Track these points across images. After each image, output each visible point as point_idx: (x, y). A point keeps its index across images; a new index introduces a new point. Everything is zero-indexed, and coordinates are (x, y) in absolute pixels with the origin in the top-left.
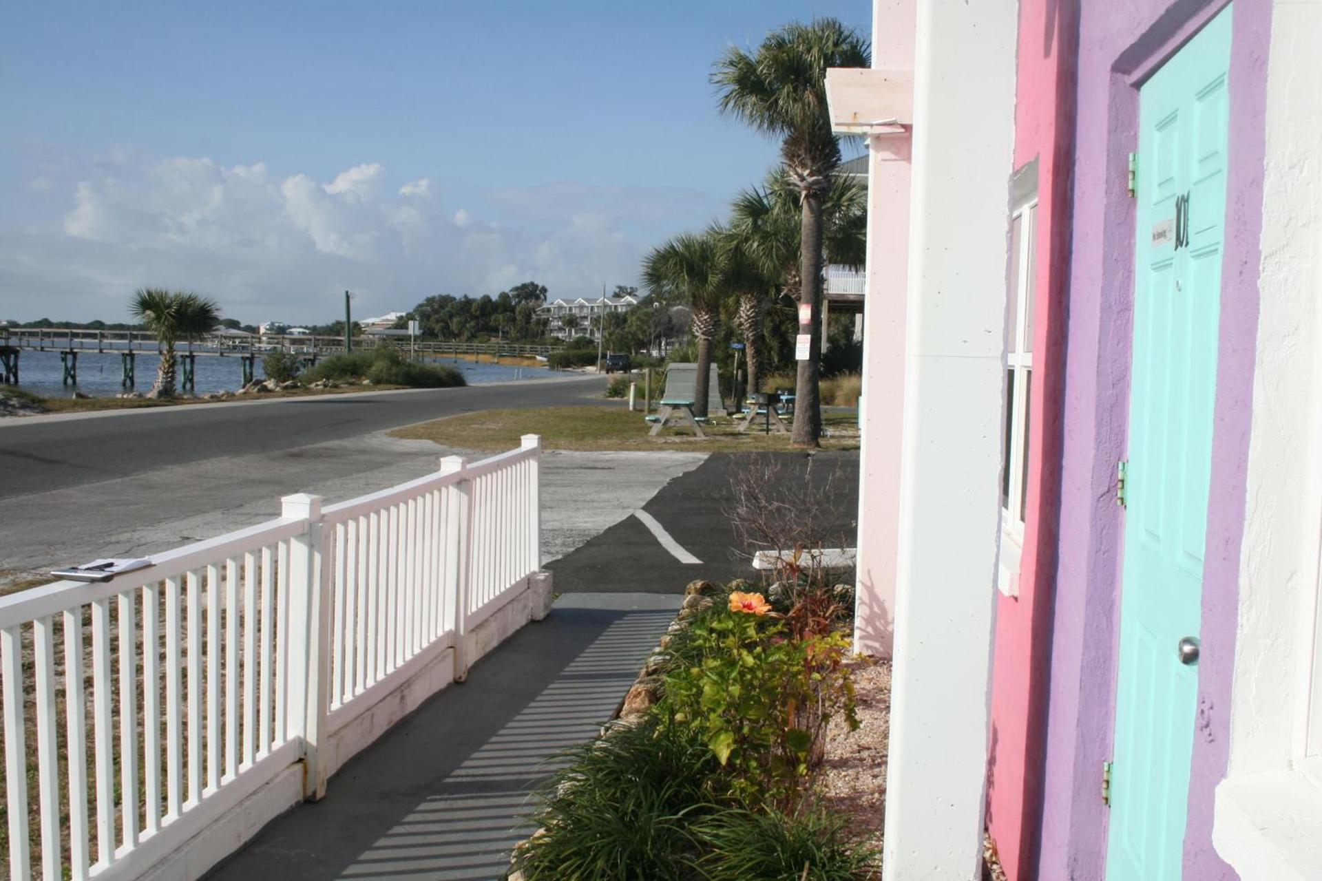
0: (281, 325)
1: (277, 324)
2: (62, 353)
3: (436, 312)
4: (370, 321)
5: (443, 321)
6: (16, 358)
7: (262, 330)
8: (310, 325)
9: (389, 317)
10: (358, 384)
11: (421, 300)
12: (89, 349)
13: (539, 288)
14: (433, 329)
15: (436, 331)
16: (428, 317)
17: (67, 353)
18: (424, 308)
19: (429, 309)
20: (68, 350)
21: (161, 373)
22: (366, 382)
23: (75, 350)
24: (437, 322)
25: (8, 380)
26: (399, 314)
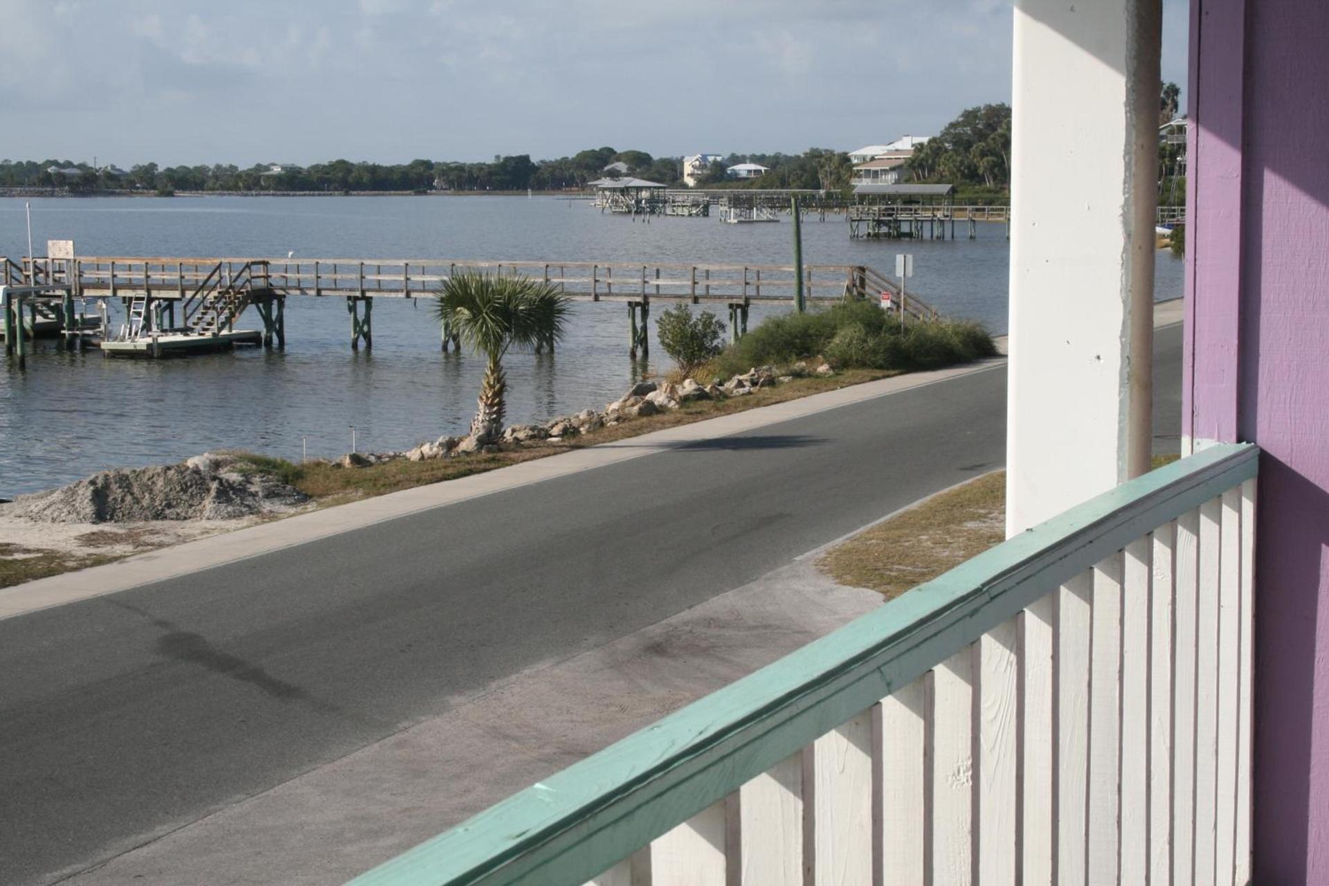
0: (719, 159)
1: (711, 159)
2: (349, 298)
3: (982, 136)
4: (869, 151)
5: (991, 152)
6: (281, 305)
7: (688, 169)
8: (770, 152)
9: (899, 145)
10: (809, 375)
11: (955, 116)
12: (391, 291)
13: (1165, 87)
14: (976, 168)
15: (980, 171)
16: (968, 145)
17: (356, 298)
18: (959, 130)
19: (968, 130)
20: (358, 294)
21: (481, 406)
22: (823, 368)
23: (368, 294)
24: (983, 154)
25: (269, 342)
26: (917, 140)
